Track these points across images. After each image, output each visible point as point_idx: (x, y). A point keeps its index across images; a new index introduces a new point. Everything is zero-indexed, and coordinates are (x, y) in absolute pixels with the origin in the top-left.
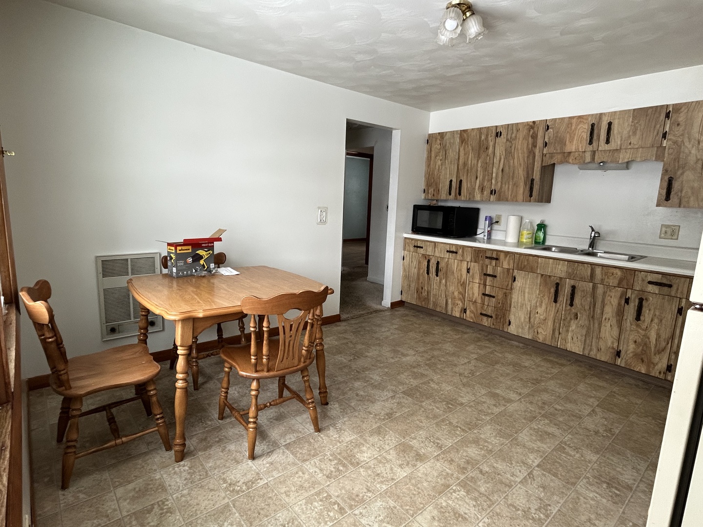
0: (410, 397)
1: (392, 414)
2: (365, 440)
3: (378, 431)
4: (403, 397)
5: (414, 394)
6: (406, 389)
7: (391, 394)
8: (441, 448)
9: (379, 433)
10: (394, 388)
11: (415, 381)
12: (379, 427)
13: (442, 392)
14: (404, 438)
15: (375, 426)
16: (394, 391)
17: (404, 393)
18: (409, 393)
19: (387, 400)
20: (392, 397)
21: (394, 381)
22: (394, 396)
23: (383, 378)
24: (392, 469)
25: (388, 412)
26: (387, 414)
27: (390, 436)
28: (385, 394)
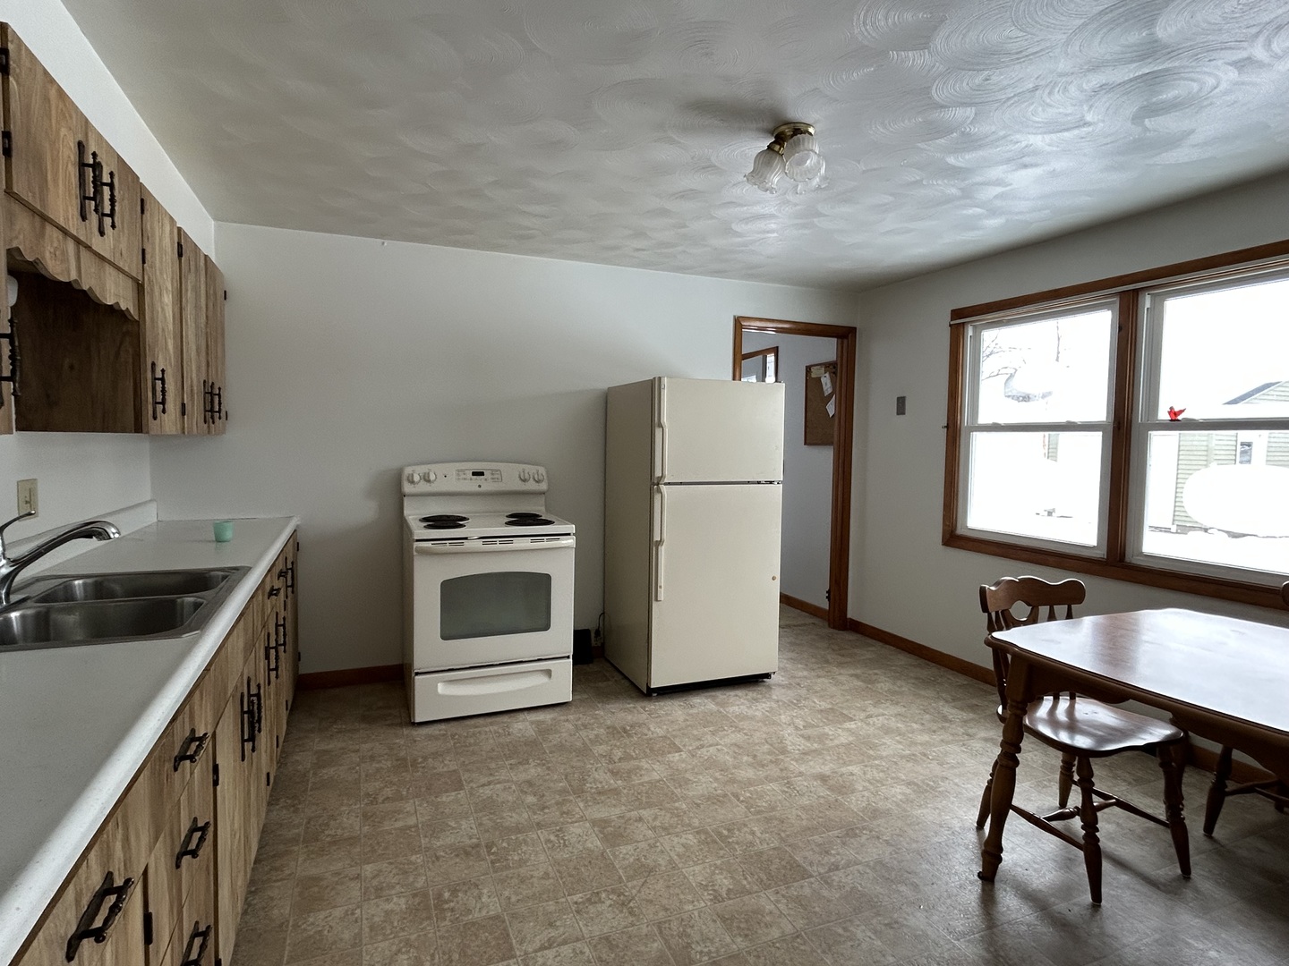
0: (795, 861)
1: (847, 834)
2: (898, 805)
3: (876, 813)
4: (811, 864)
5: (785, 867)
6: (795, 884)
7: (837, 877)
8: (788, 783)
9: (875, 810)
10: (825, 893)
11: (763, 901)
12: (875, 818)
13: (719, 862)
14: (836, 801)
15: (881, 821)
16: (826, 882)
17: (805, 875)
18: (796, 872)
19: (848, 865)
20: (837, 869)
21: (815, 913)
22: (830, 870)
23: (845, 929)
24: (865, 773)
25: (852, 840)
26: (856, 835)
27: (858, 804)
28: (850, 877)
